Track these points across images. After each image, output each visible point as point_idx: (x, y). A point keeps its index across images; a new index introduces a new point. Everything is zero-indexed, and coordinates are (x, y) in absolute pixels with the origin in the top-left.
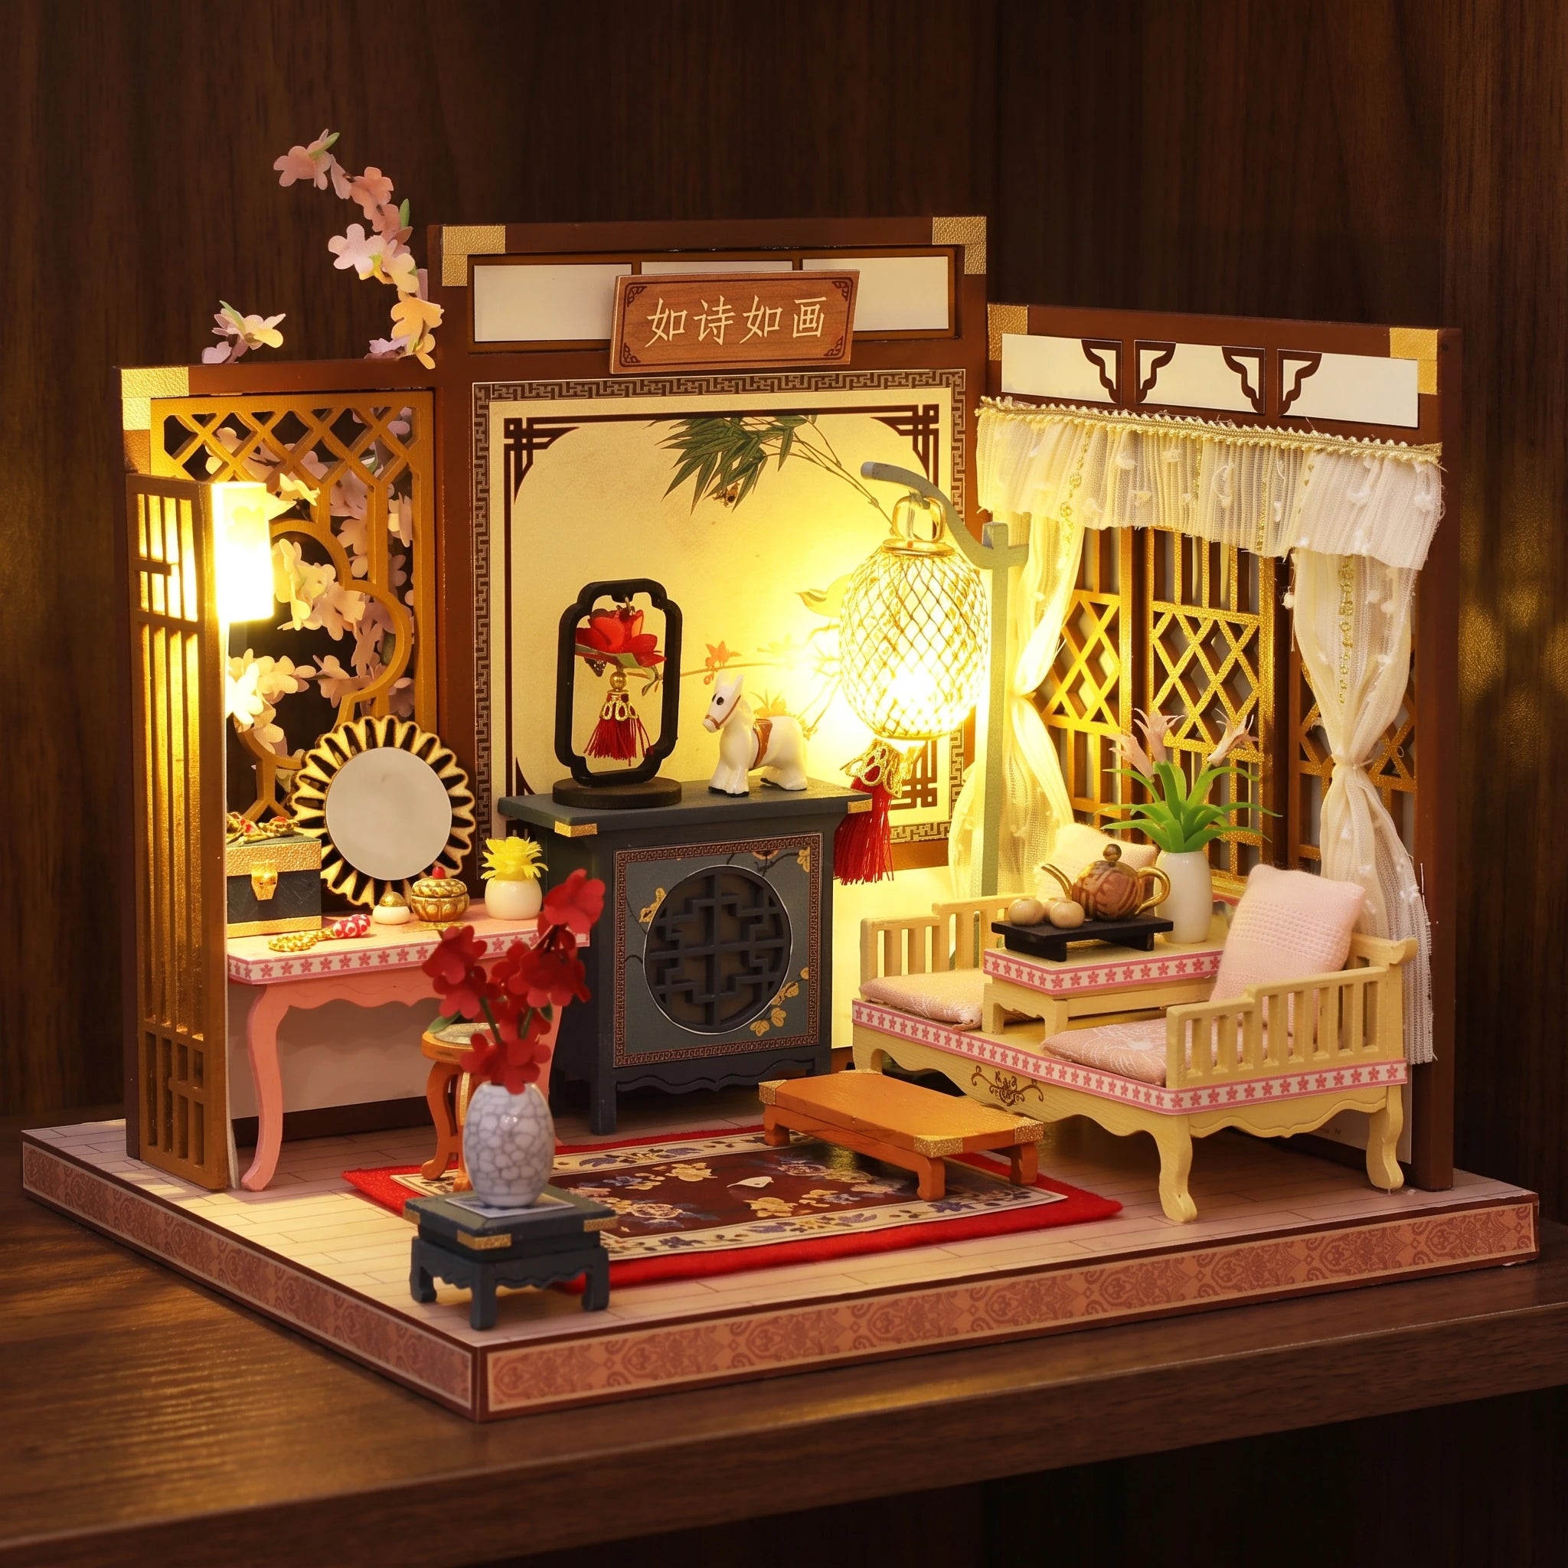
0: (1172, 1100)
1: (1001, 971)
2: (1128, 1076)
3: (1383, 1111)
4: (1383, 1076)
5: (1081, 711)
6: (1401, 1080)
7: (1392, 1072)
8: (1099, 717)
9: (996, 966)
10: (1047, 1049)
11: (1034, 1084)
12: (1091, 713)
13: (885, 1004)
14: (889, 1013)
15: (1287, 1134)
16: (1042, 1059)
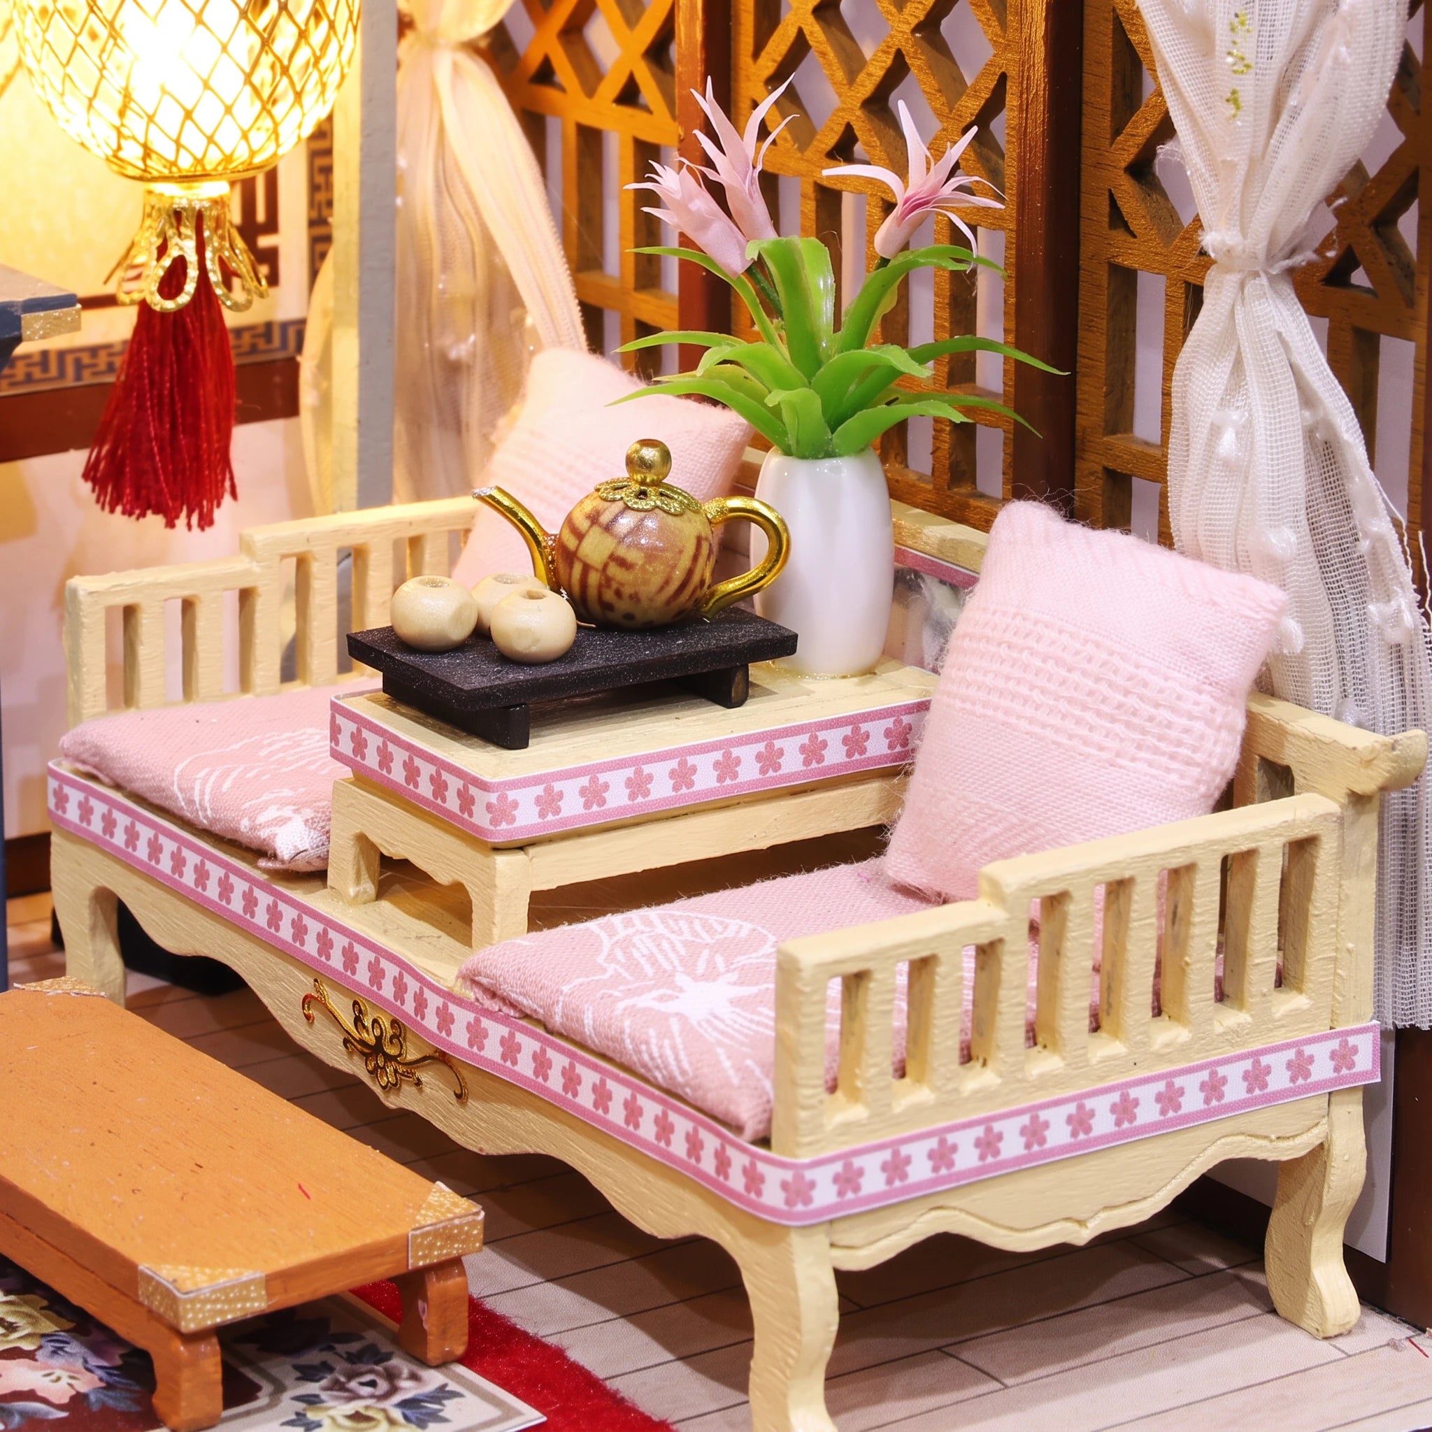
0: (785, 1186)
1: (372, 760)
2: (672, 1093)
3: (1319, 1153)
4: (1322, 1069)
5: (590, 73)
6: (1364, 1074)
7: (1343, 1057)
8: (629, 95)
9: (360, 745)
10: (472, 979)
11: (441, 1058)
12: (611, 87)
13: (118, 787)
14: (127, 811)
15: (1082, 1236)
16: (460, 1002)
